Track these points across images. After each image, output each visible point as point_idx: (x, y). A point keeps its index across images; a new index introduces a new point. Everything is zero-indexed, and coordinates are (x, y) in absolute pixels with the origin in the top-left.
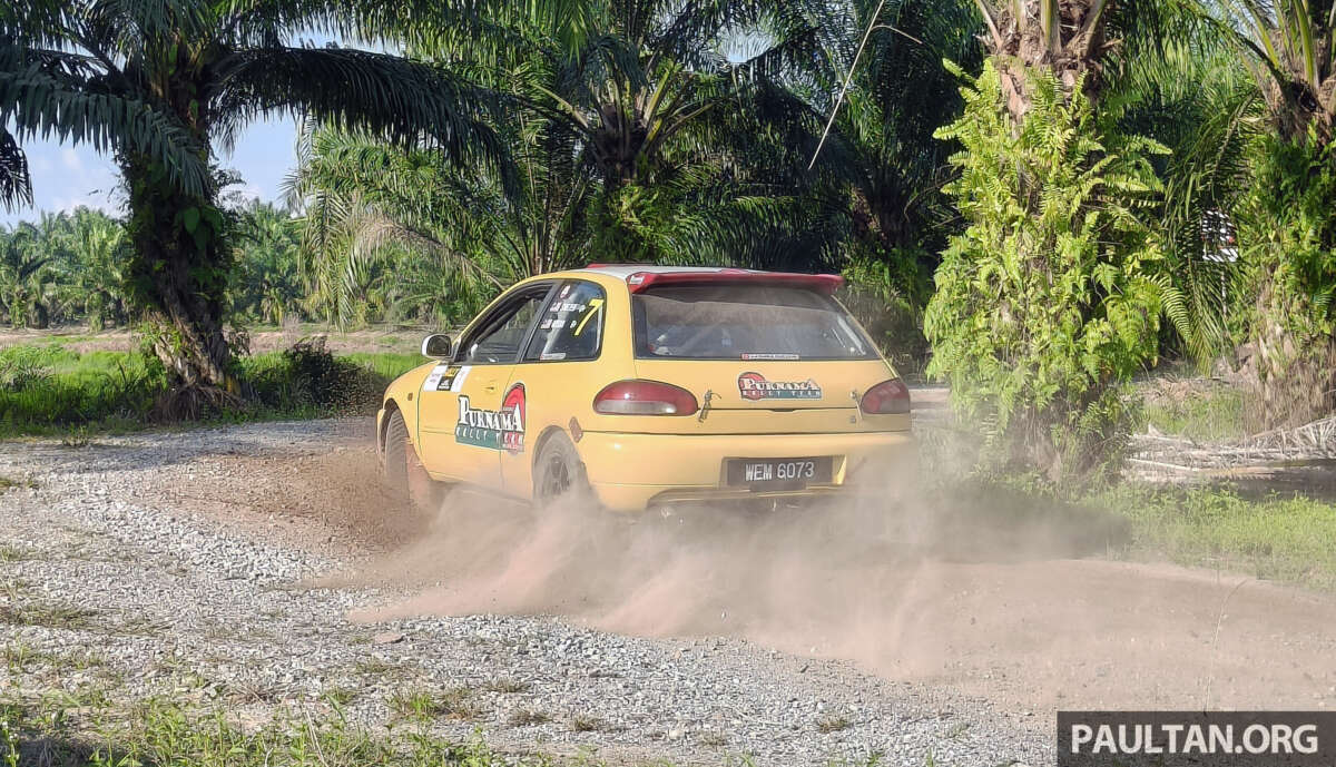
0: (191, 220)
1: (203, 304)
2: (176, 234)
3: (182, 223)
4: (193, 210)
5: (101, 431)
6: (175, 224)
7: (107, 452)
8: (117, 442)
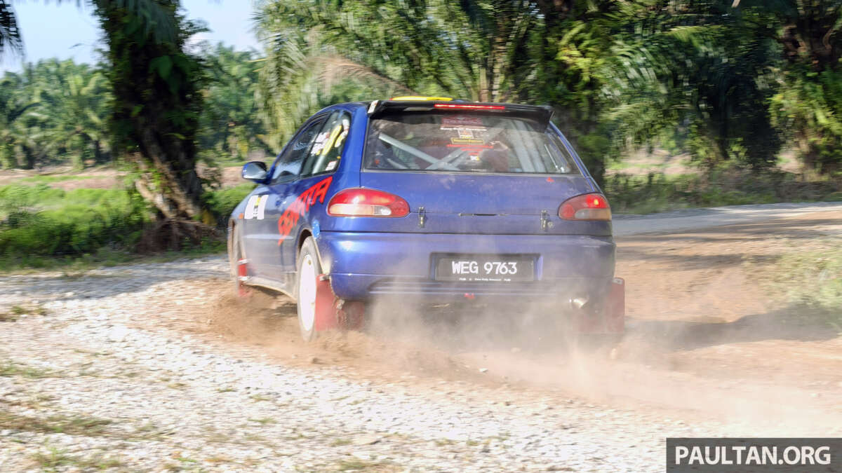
0: (164, 66)
1: (178, 144)
2: (151, 80)
3: (156, 71)
4: (166, 58)
5: (96, 262)
6: (150, 72)
7: (102, 281)
8: (109, 272)
